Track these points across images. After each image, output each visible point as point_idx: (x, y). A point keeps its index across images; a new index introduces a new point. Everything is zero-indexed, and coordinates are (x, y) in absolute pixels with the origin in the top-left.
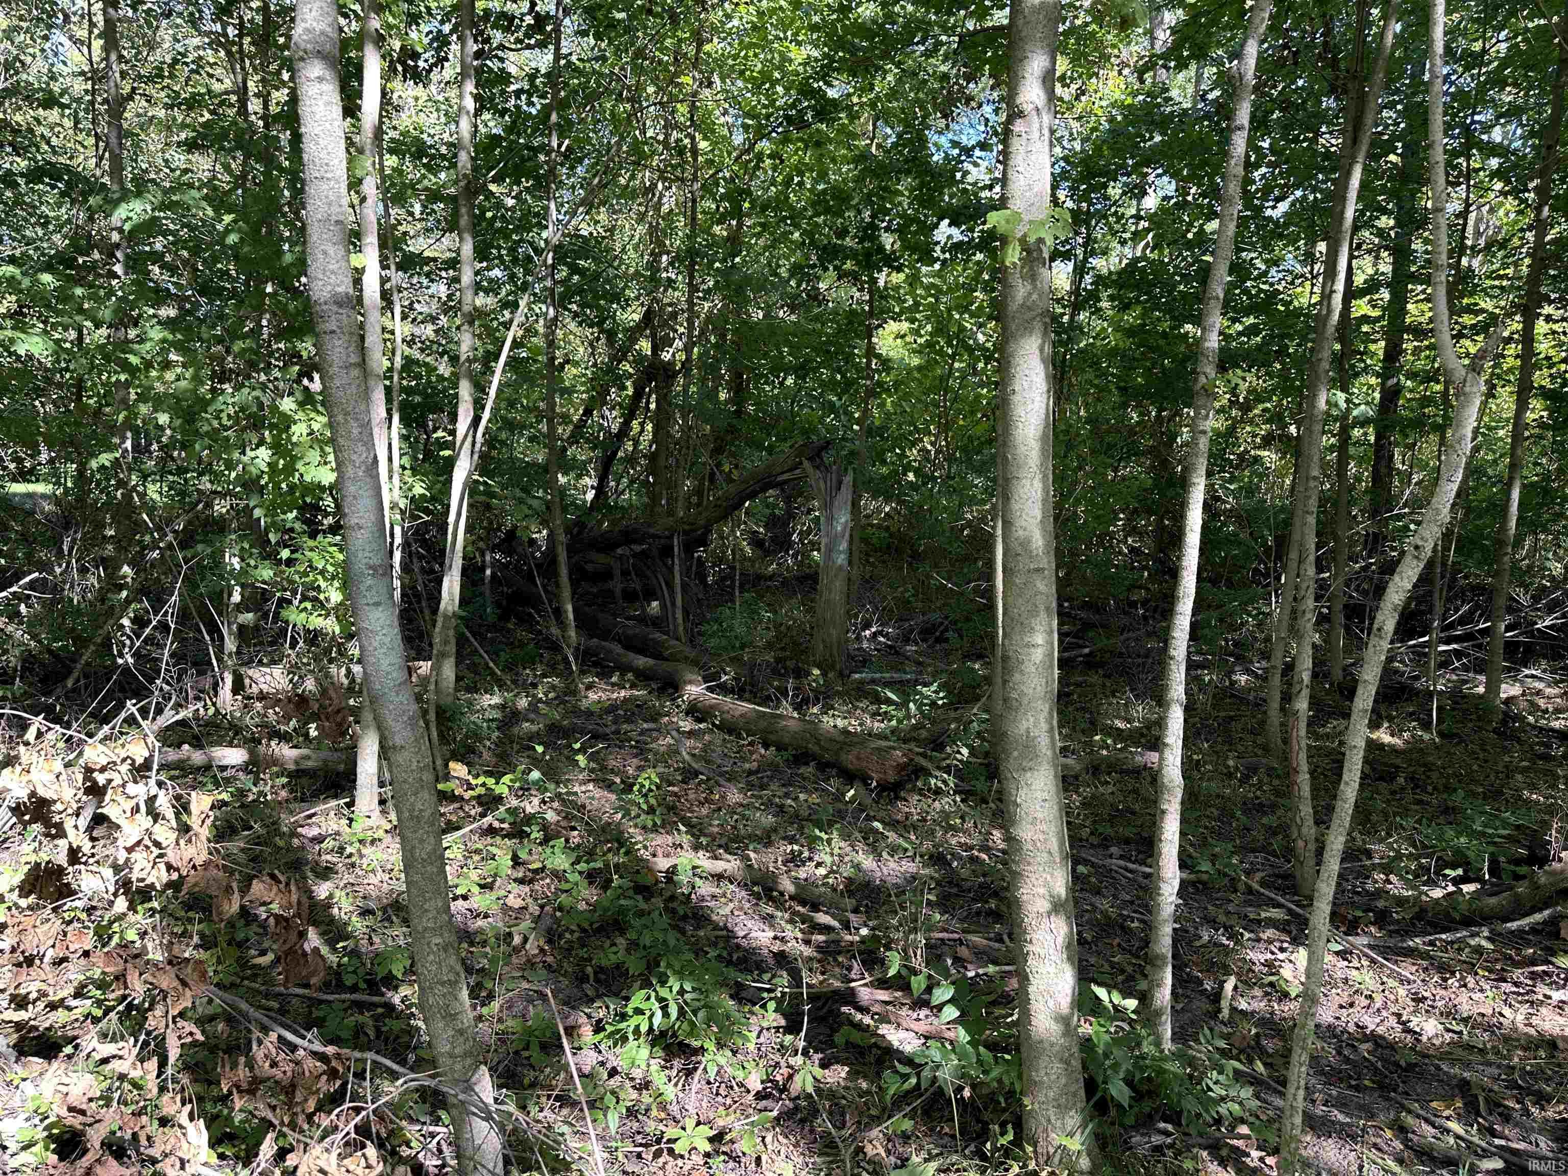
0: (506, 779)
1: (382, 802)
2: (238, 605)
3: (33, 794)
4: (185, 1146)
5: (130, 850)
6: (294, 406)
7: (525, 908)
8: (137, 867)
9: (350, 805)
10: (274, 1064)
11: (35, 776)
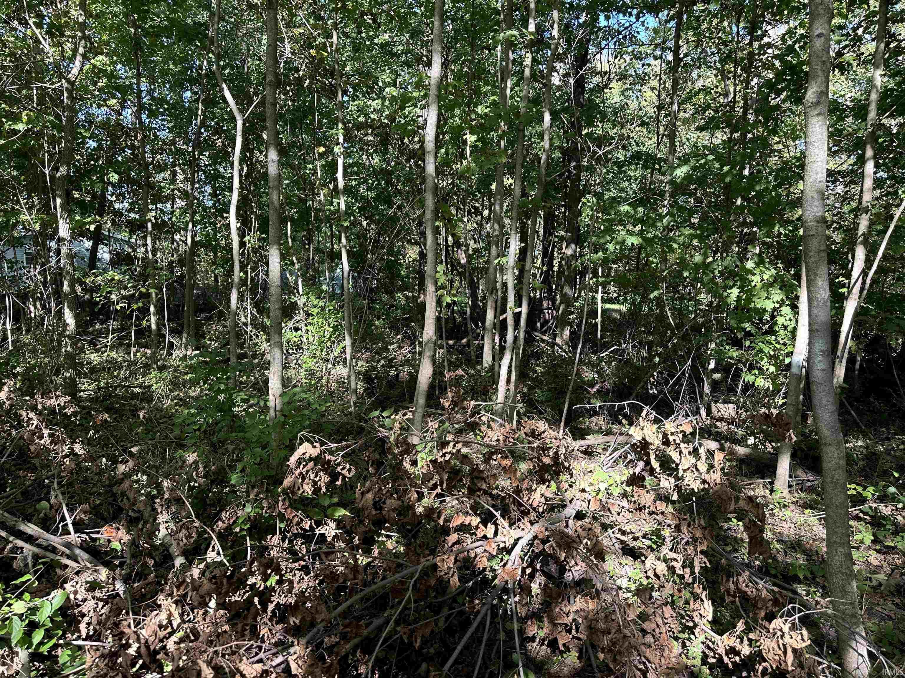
0: (871, 489)
1: (790, 486)
2: (712, 370)
3: (644, 439)
4: (703, 609)
5: (684, 471)
6: (753, 265)
7: (881, 567)
8: (686, 480)
9: (772, 483)
10: (747, 586)
11: (645, 431)
